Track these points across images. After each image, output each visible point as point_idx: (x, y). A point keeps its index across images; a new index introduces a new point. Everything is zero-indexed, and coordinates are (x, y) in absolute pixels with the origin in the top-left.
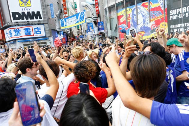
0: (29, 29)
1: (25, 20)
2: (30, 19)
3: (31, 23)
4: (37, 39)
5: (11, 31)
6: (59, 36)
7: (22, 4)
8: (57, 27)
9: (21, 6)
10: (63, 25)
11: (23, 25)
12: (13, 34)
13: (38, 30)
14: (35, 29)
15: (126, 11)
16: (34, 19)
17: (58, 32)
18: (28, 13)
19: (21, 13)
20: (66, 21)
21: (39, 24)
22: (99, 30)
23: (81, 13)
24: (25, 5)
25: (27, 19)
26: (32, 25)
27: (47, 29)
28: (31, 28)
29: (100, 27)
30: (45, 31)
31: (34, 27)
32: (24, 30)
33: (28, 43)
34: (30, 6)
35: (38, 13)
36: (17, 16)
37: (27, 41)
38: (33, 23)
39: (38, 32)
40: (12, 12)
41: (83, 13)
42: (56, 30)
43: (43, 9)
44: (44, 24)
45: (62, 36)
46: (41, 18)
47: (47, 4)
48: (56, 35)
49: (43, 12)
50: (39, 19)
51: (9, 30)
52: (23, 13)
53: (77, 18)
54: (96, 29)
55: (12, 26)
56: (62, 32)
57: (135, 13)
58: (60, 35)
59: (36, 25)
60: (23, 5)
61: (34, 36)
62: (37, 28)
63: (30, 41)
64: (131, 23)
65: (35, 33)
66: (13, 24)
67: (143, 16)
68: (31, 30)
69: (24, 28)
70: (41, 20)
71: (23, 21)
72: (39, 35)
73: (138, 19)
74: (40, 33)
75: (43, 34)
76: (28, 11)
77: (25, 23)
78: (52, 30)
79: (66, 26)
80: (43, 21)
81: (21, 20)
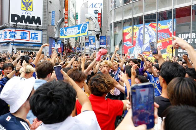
0: (26, 33)
1: (24, 24)
2: (29, 23)
3: (29, 27)
4: (32, 45)
5: (6, 32)
6: (56, 45)
7: (23, 8)
8: (56, 36)
9: (22, 9)
10: (62, 34)
11: (20, 28)
12: (8, 36)
13: (35, 35)
14: (32, 34)
15: (133, 29)
16: (33, 24)
17: (56, 41)
18: (28, 17)
19: (21, 16)
20: (66, 30)
21: (37, 30)
22: (100, 44)
23: (84, 25)
24: (27, 9)
25: (26, 22)
26: (30, 29)
27: (44, 36)
28: (28, 32)
29: (102, 41)
30: (42, 37)
31: (31, 32)
32: (21, 34)
33: (22, 47)
34: (31, 10)
35: (39, 18)
36: (16, 18)
37: (21, 46)
38: (31, 28)
39: (34, 38)
40: (12, 14)
41: (86, 25)
42: (53, 38)
43: (44, 15)
44: (42, 30)
45: (59, 45)
46: (40, 24)
47: (49, 10)
48: (53, 44)
49: (44, 18)
50: (38, 25)
51: (4, 32)
52: (23, 16)
53: (79, 29)
54: (97, 42)
55: (9, 28)
56: (60, 41)
57: (142, 31)
58: (58, 44)
59: (34, 30)
60: (25, 9)
61: (30, 42)
62: (35, 33)
63: (24, 46)
64: (137, 42)
65: (31, 39)
66: (11, 25)
67: (150, 36)
68: (28, 35)
69: (20, 32)
70: (40, 25)
71: (21, 24)
72: (35, 41)
73: (145, 38)
74: (37, 39)
75: (39, 40)
76: (29, 15)
77: (23, 27)
78: (49, 37)
79: (65, 35)
80: (42, 27)
81: (19, 23)
